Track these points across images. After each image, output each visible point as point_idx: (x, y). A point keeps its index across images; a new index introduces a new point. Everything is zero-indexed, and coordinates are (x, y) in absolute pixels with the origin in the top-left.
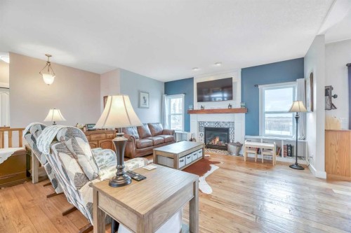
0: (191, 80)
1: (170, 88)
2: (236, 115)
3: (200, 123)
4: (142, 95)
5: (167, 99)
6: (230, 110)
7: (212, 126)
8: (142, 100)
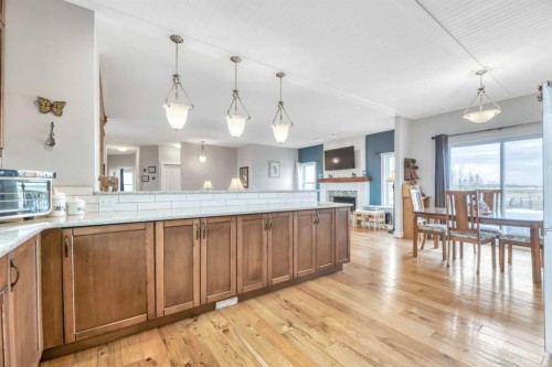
0: (322, 146)
1: (304, 155)
2: (359, 183)
3: (331, 192)
4: (273, 164)
5: (300, 168)
6: (355, 179)
7: (341, 195)
8: (272, 170)
